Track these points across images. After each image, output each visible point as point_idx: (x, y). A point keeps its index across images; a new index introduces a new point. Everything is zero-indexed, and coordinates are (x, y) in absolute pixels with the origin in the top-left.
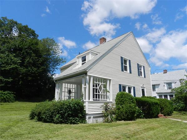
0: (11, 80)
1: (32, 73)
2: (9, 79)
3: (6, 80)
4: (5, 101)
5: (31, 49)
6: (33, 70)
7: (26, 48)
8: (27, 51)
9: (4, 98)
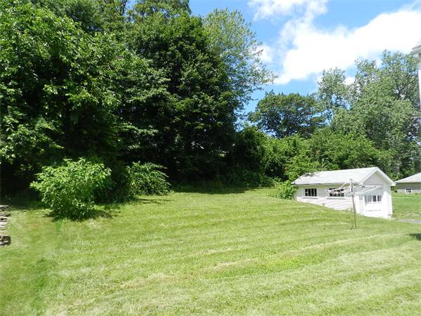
0: (155, 131)
1: (203, 110)
2: (149, 129)
3: (143, 133)
4: (150, 192)
5: (191, 40)
6: (205, 102)
7: (180, 39)
8: (182, 46)
9: (146, 183)
